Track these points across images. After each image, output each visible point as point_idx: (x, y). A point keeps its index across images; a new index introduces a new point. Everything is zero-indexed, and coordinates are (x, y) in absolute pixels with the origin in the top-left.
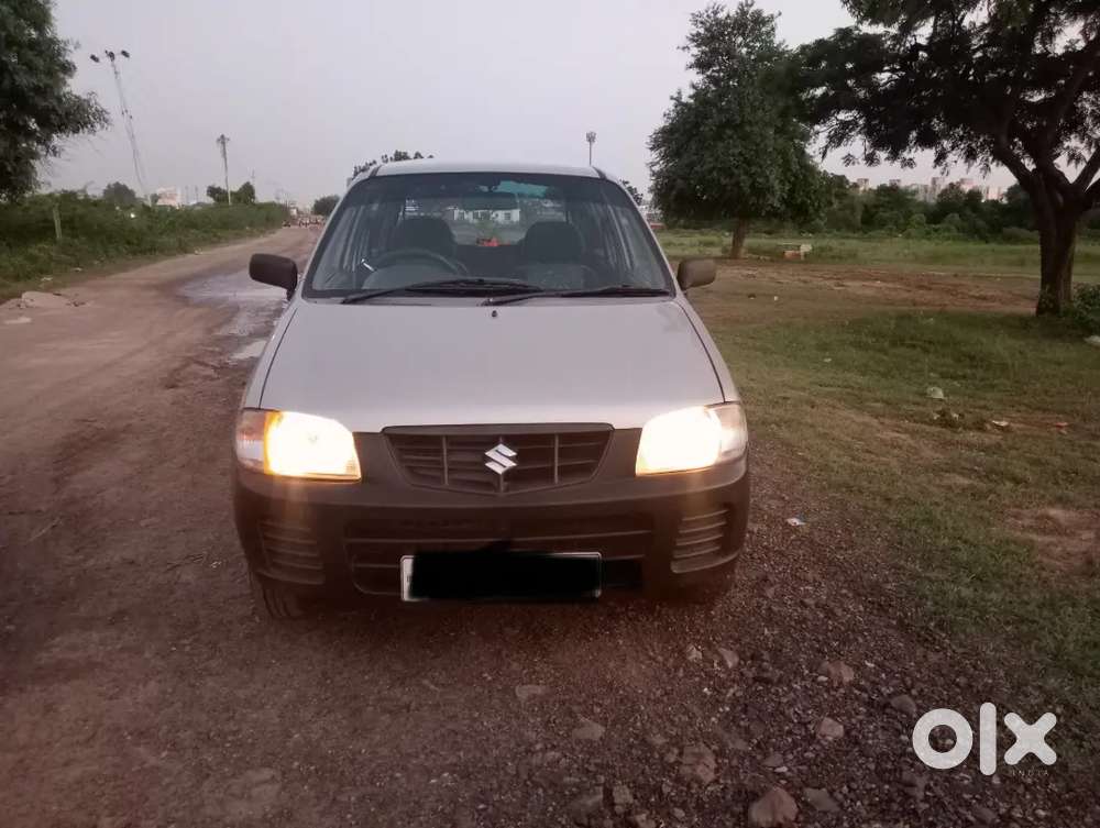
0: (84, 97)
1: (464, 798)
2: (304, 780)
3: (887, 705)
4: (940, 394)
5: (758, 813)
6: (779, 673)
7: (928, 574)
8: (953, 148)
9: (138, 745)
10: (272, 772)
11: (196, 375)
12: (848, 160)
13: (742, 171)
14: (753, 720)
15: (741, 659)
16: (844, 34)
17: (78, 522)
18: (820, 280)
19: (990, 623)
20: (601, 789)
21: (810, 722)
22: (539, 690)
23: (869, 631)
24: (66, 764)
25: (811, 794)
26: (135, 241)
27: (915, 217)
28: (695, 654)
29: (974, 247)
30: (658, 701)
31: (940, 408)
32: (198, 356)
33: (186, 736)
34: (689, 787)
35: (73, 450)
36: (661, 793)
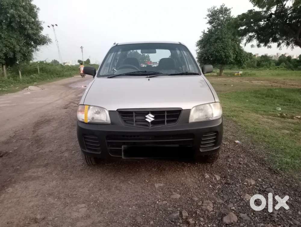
0: (45, 36)
1: (138, 213)
2: (94, 207)
3: (265, 191)
4: (280, 109)
5: (226, 220)
6: (232, 182)
7: (277, 155)
8: (282, 42)
9: (49, 197)
10: (85, 205)
11: (72, 106)
12: (252, 46)
13: (222, 52)
14: (224, 194)
15: (221, 178)
16: (250, 11)
17: (38, 141)
18: (245, 81)
19: (296, 169)
20: (179, 211)
21: (241, 195)
22: (162, 185)
23: (259, 171)
24: (29, 202)
25: (242, 215)
26: (59, 74)
27: (272, 64)
28: (207, 176)
29: (289, 72)
30: (196, 189)
31: (280, 113)
32: (73, 101)
33: (62, 195)
34: (205, 212)
35: (39, 124)
36: (196, 214)
